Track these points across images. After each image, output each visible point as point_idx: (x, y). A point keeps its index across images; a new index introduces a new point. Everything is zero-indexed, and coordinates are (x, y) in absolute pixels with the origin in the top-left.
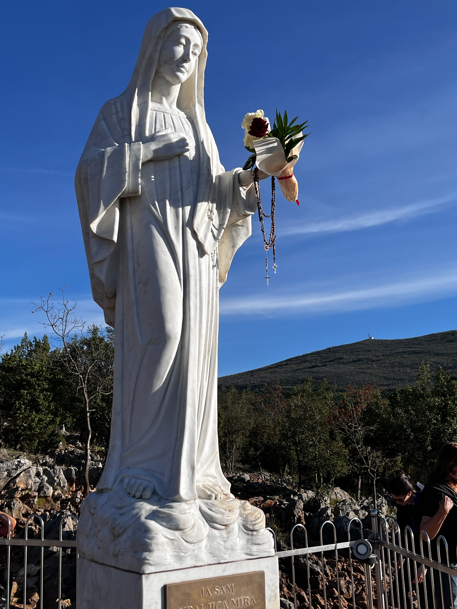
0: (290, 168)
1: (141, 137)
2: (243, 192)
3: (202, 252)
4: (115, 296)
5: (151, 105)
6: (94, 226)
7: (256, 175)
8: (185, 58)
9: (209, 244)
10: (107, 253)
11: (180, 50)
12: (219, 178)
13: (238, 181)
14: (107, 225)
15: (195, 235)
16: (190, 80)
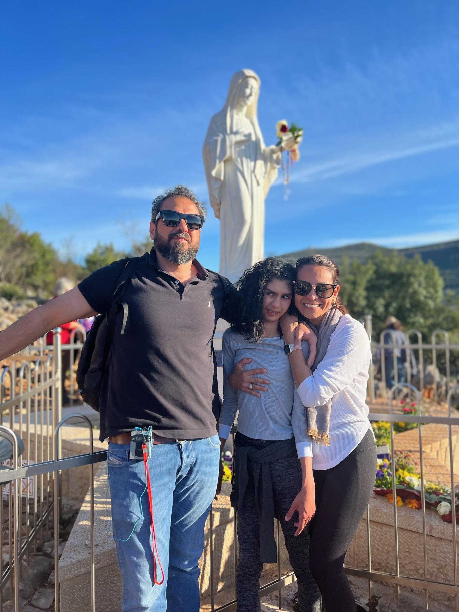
0: (296, 147)
1: (232, 132)
2: (275, 156)
3: (258, 184)
4: (220, 204)
5: (235, 117)
6: (214, 173)
7: (281, 149)
8: (251, 95)
9: (261, 181)
10: (218, 185)
11: (248, 91)
12: (264, 151)
13: (273, 152)
14: (218, 173)
15: (255, 176)
16: (251, 105)
